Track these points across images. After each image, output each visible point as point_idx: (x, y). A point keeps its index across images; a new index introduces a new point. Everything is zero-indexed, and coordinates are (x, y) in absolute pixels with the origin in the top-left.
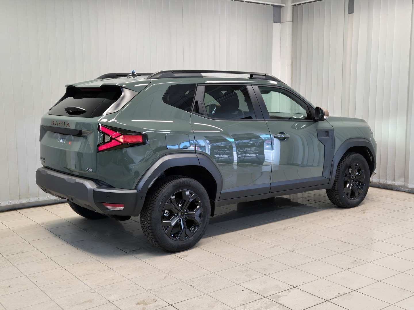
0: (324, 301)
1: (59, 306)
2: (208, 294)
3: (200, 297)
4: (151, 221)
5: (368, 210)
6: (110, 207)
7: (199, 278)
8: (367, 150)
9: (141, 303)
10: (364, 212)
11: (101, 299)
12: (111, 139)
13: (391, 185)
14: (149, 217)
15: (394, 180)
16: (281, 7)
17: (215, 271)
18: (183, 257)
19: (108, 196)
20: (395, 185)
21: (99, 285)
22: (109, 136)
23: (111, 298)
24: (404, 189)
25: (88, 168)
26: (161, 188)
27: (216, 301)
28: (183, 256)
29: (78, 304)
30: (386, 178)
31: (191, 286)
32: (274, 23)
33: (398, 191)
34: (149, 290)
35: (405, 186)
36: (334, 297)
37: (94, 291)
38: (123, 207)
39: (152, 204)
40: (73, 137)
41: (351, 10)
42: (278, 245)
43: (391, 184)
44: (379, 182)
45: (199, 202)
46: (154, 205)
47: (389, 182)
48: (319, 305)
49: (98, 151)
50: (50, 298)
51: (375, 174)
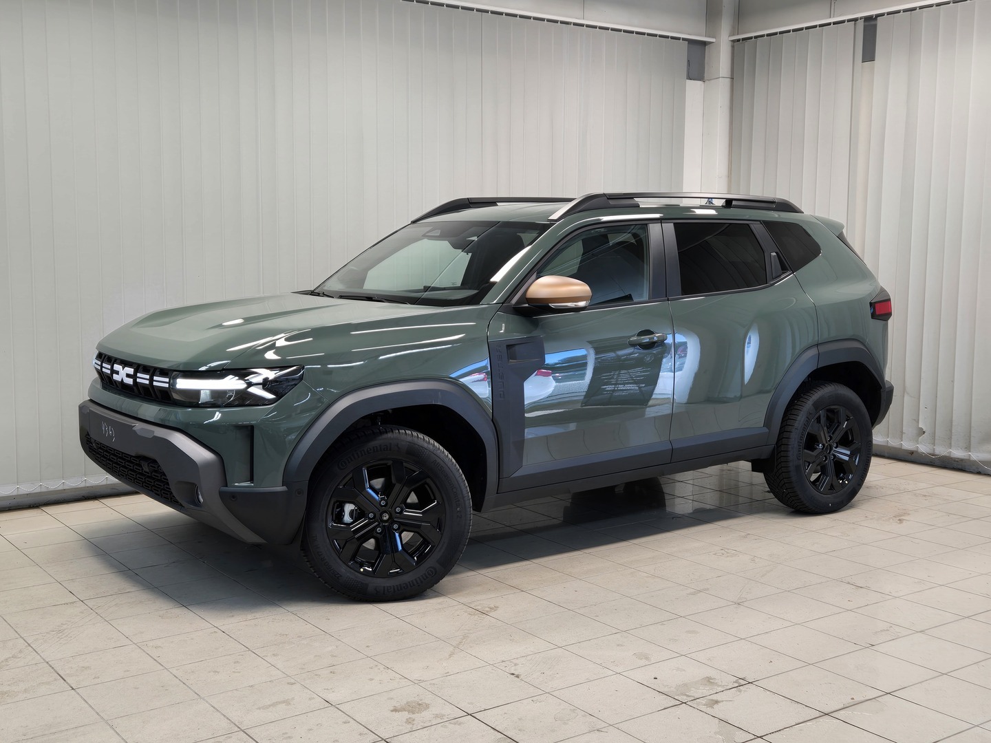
0: (818, 714)
1: (217, 710)
2: (554, 693)
3: (534, 699)
5: (909, 514)
7: (529, 658)
9: (402, 709)
10: (899, 520)
11: (310, 699)
13: (962, 460)
15: (968, 448)
16: (704, 44)
17: (564, 644)
18: (487, 611)
20: (972, 459)
21: (303, 669)
23: (331, 697)
27: (573, 708)
28: (487, 609)
29: (259, 708)
30: (951, 444)
31: (513, 674)
32: (689, 82)
33: (979, 473)
34: (416, 682)
36: (842, 706)
37: (293, 681)
41: (869, 54)
42: (706, 590)
43: (963, 457)
44: (931, 452)
47: (957, 453)
48: (808, 723)
50: (196, 693)
51: (924, 432)
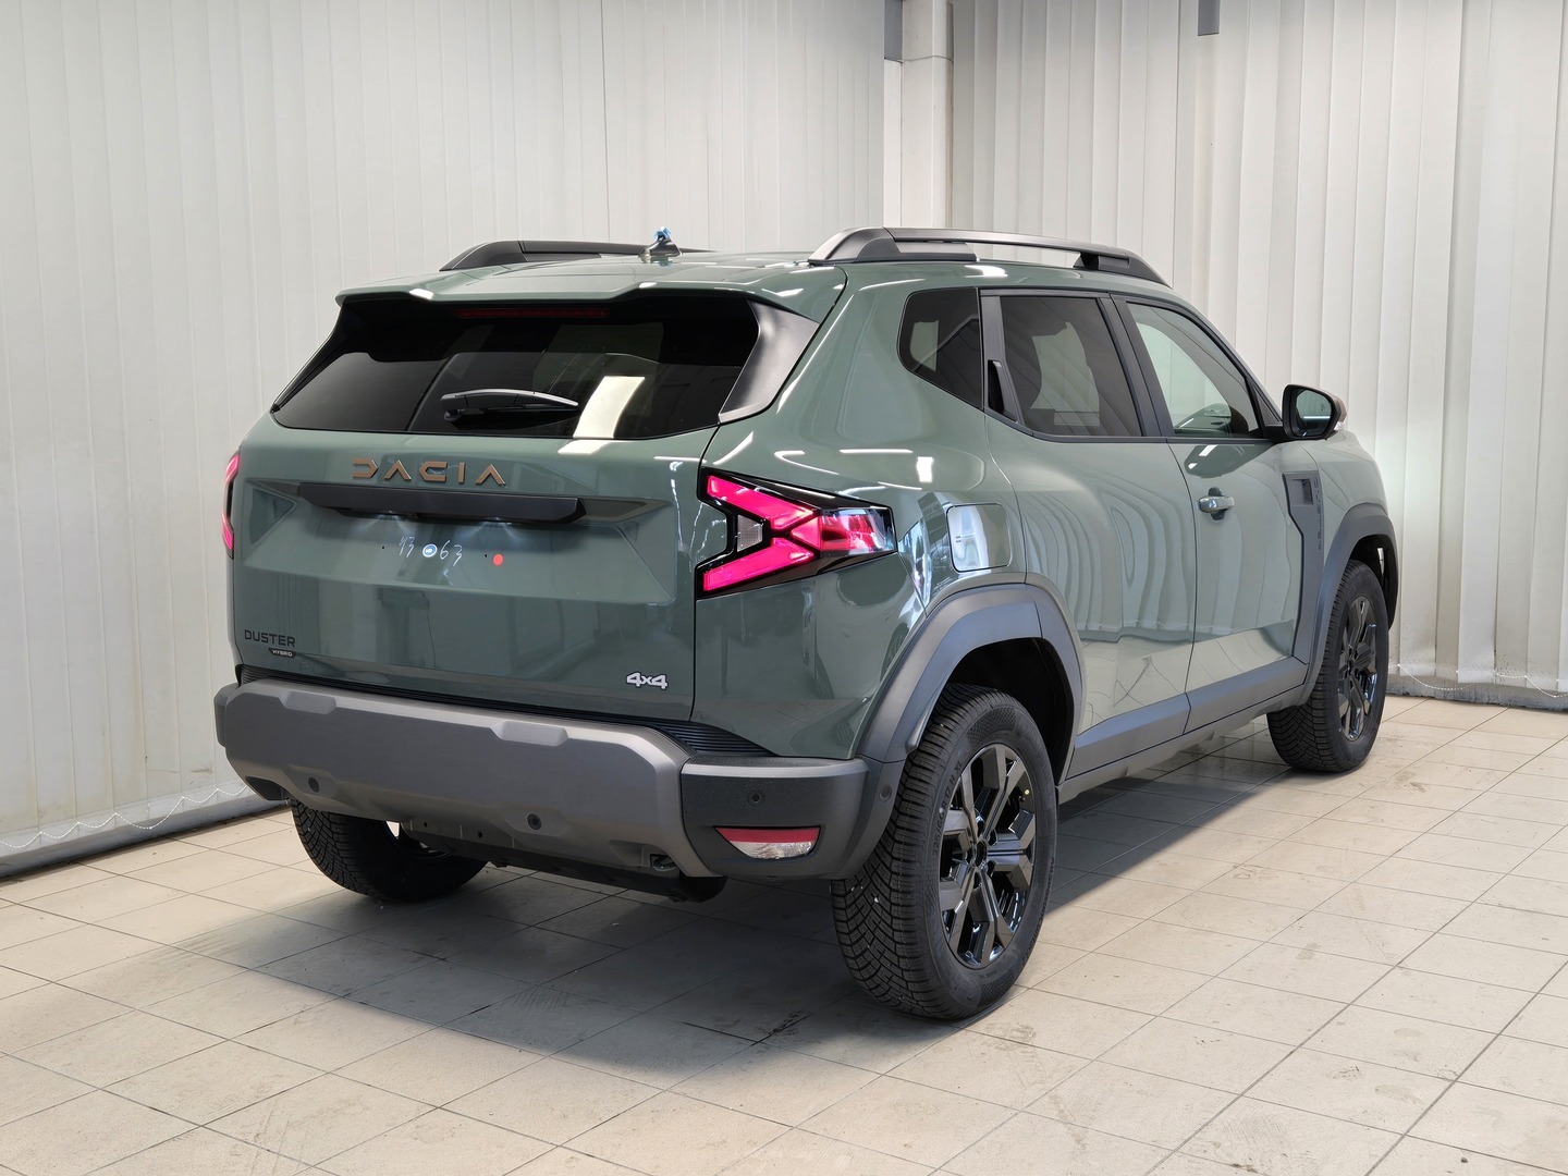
4: (910, 893)
6: (750, 848)
8: (1380, 551)
12: (770, 533)
14: (898, 874)
15: (1396, 657)
19: (756, 798)
20: (1402, 674)
22: (756, 519)
24: (1427, 688)
25: (637, 675)
26: (929, 745)
28: (1017, 1034)
35: (1439, 675)
38: (808, 840)
39: (907, 819)
40: (513, 535)
45: (1027, 792)
46: (917, 822)
49: (701, 592)
